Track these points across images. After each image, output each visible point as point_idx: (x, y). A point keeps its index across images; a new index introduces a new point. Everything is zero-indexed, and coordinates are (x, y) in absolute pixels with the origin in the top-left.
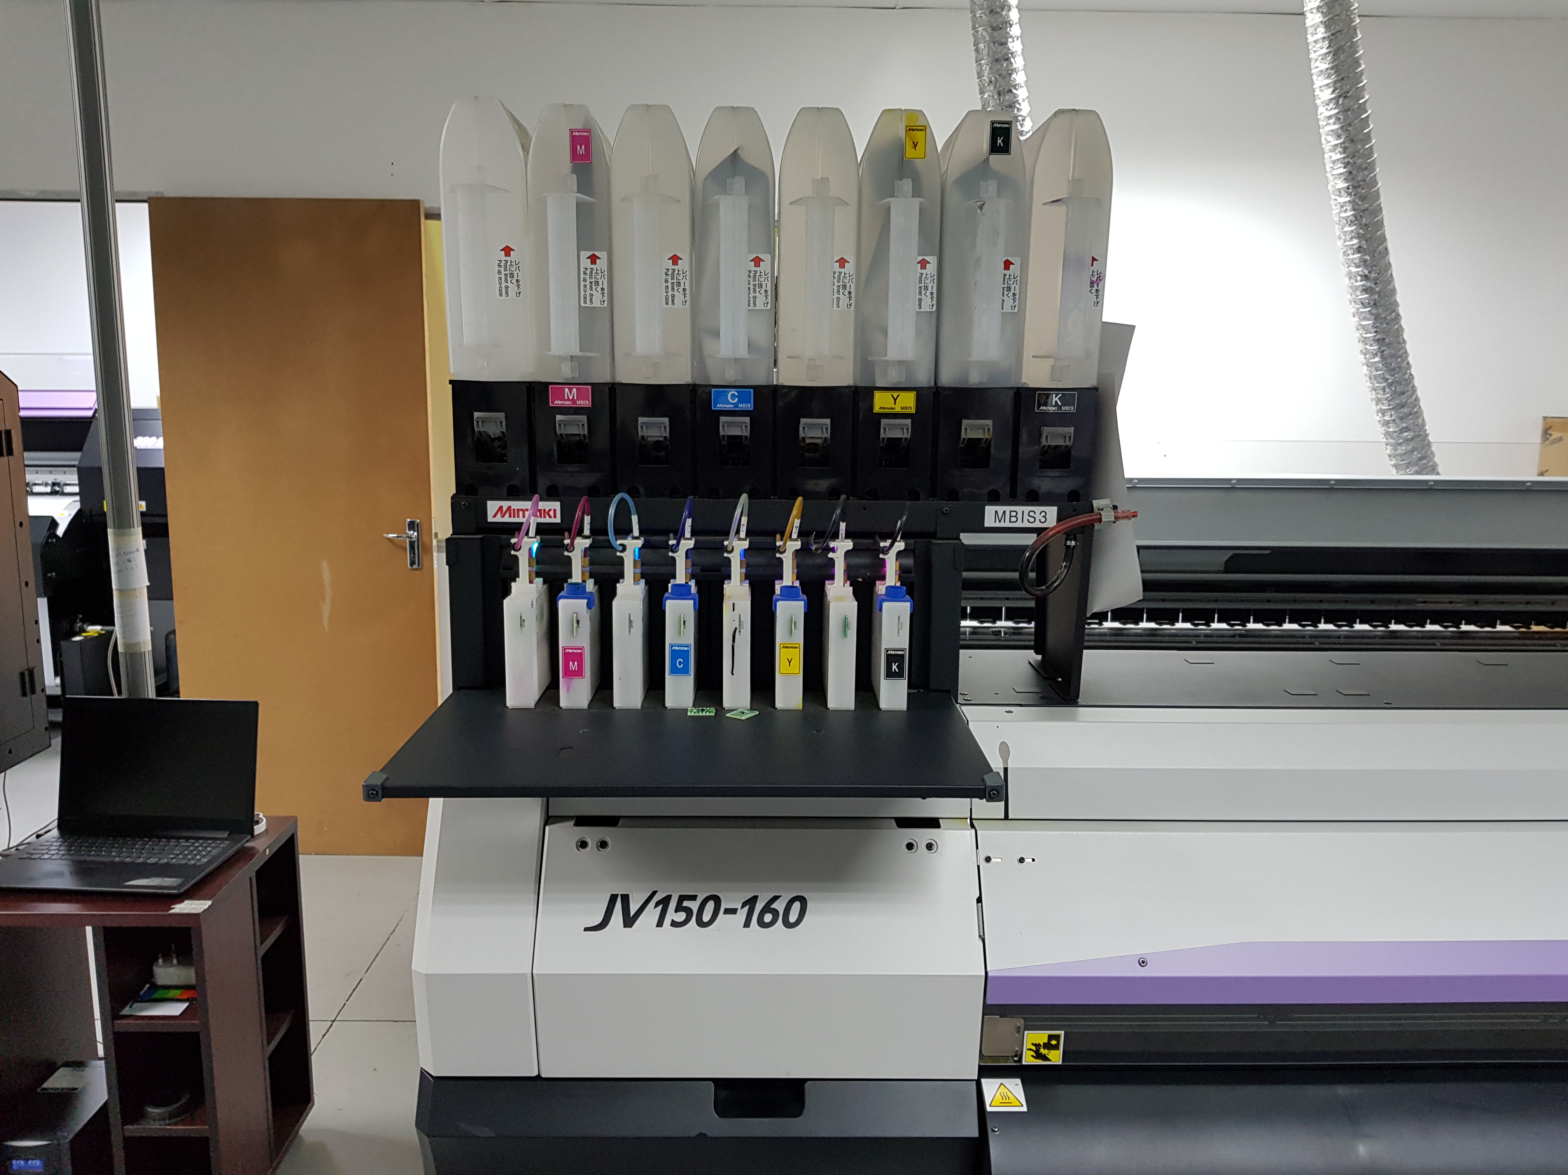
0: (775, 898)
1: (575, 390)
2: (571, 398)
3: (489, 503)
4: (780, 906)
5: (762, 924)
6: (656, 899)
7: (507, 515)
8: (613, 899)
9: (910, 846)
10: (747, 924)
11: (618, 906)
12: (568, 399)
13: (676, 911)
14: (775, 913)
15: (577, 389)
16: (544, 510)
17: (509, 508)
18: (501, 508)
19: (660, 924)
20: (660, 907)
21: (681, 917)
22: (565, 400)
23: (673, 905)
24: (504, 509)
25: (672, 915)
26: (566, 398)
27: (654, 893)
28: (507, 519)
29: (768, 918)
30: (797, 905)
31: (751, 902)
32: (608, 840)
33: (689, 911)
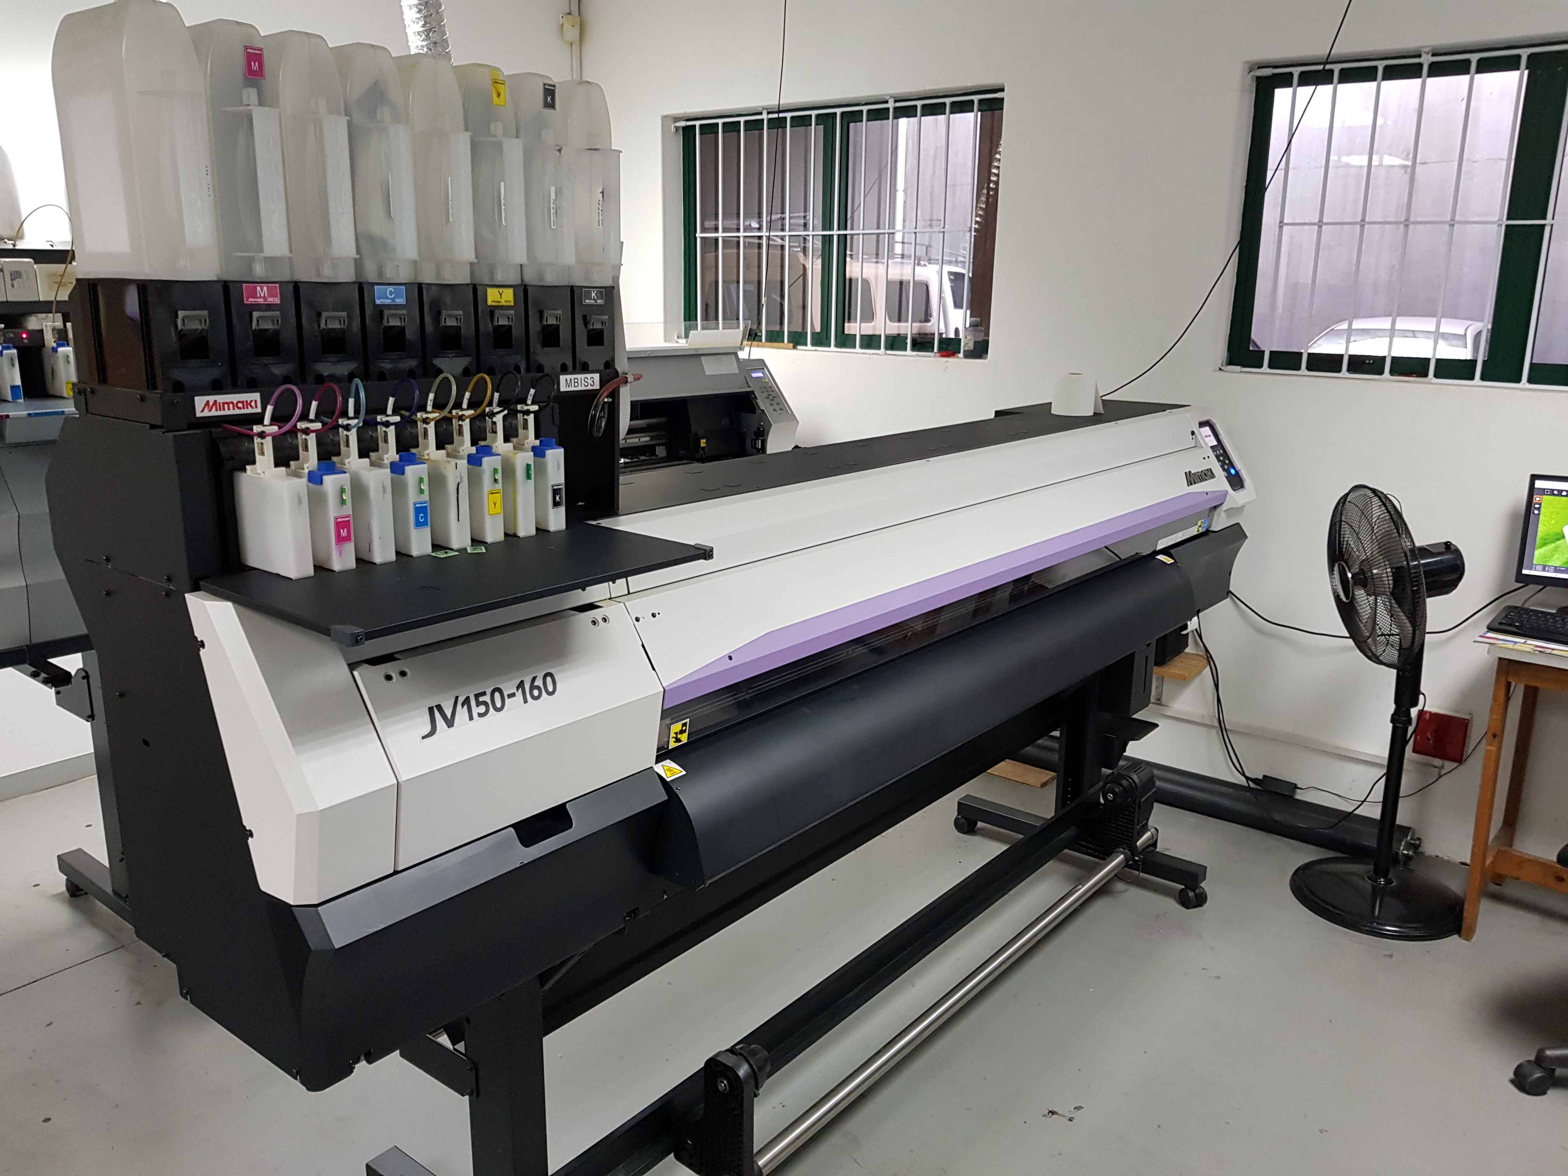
0: (534, 679)
1: (265, 288)
2: (262, 295)
3: (196, 398)
4: (539, 682)
5: (535, 698)
6: (461, 700)
7: (214, 409)
8: (431, 710)
9: (594, 623)
10: (526, 701)
11: (437, 714)
12: (260, 297)
13: (477, 706)
14: (538, 688)
15: (268, 287)
16: (247, 401)
17: (216, 401)
18: (208, 402)
19: (471, 718)
20: (466, 707)
21: (482, 709)
22: (258, 298)
23: (473, 703)
24: (211, 403)
25: (476, 710)
26: (258, 295)
27: (457, 698)
28: (214, 413)
29: (536, 693)
30: (549, 679)
31: (521, 685)
32: (407, 670)
33: (485, 703)
